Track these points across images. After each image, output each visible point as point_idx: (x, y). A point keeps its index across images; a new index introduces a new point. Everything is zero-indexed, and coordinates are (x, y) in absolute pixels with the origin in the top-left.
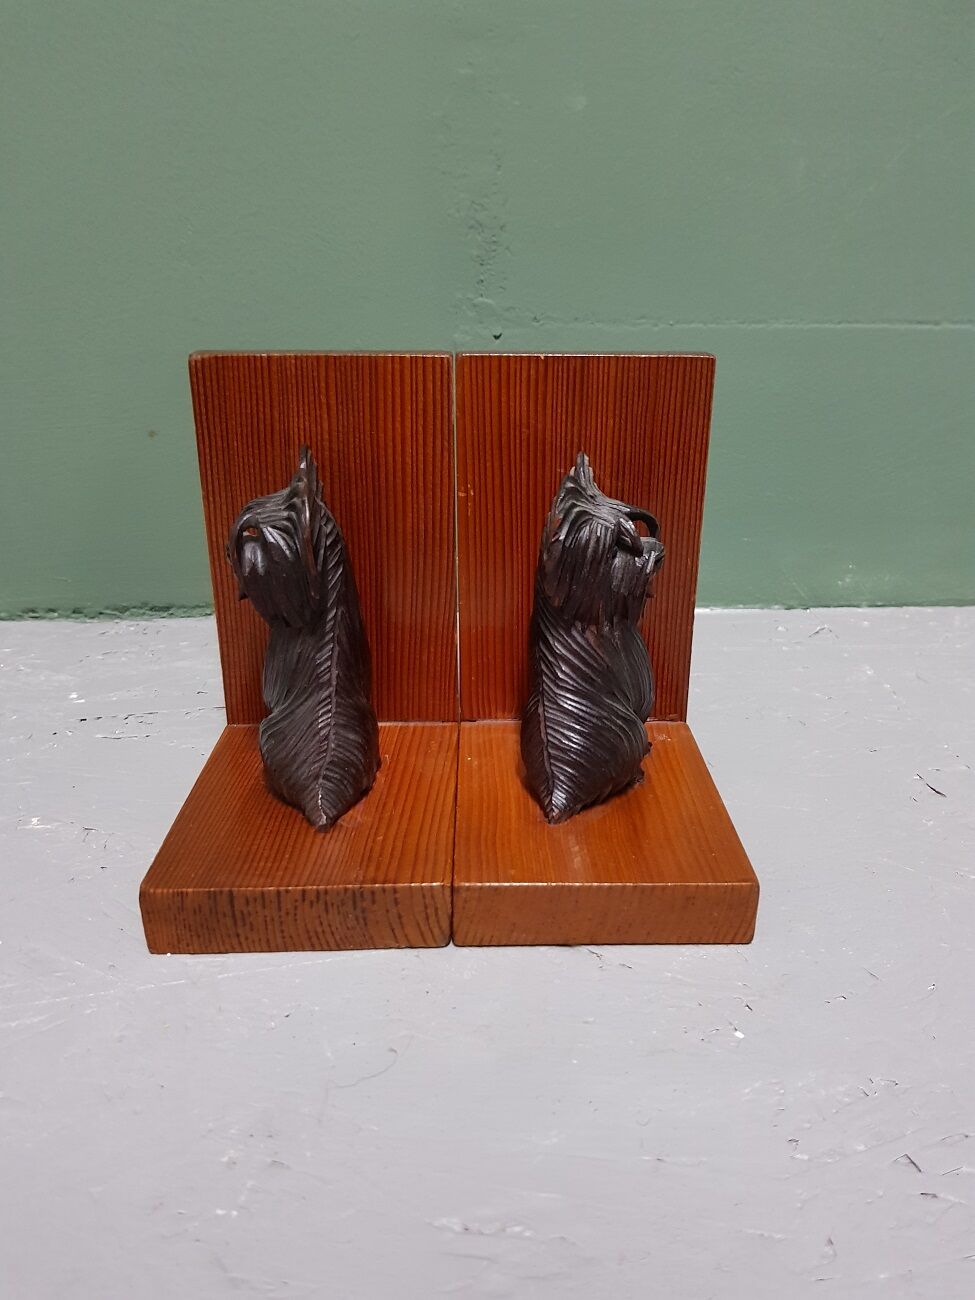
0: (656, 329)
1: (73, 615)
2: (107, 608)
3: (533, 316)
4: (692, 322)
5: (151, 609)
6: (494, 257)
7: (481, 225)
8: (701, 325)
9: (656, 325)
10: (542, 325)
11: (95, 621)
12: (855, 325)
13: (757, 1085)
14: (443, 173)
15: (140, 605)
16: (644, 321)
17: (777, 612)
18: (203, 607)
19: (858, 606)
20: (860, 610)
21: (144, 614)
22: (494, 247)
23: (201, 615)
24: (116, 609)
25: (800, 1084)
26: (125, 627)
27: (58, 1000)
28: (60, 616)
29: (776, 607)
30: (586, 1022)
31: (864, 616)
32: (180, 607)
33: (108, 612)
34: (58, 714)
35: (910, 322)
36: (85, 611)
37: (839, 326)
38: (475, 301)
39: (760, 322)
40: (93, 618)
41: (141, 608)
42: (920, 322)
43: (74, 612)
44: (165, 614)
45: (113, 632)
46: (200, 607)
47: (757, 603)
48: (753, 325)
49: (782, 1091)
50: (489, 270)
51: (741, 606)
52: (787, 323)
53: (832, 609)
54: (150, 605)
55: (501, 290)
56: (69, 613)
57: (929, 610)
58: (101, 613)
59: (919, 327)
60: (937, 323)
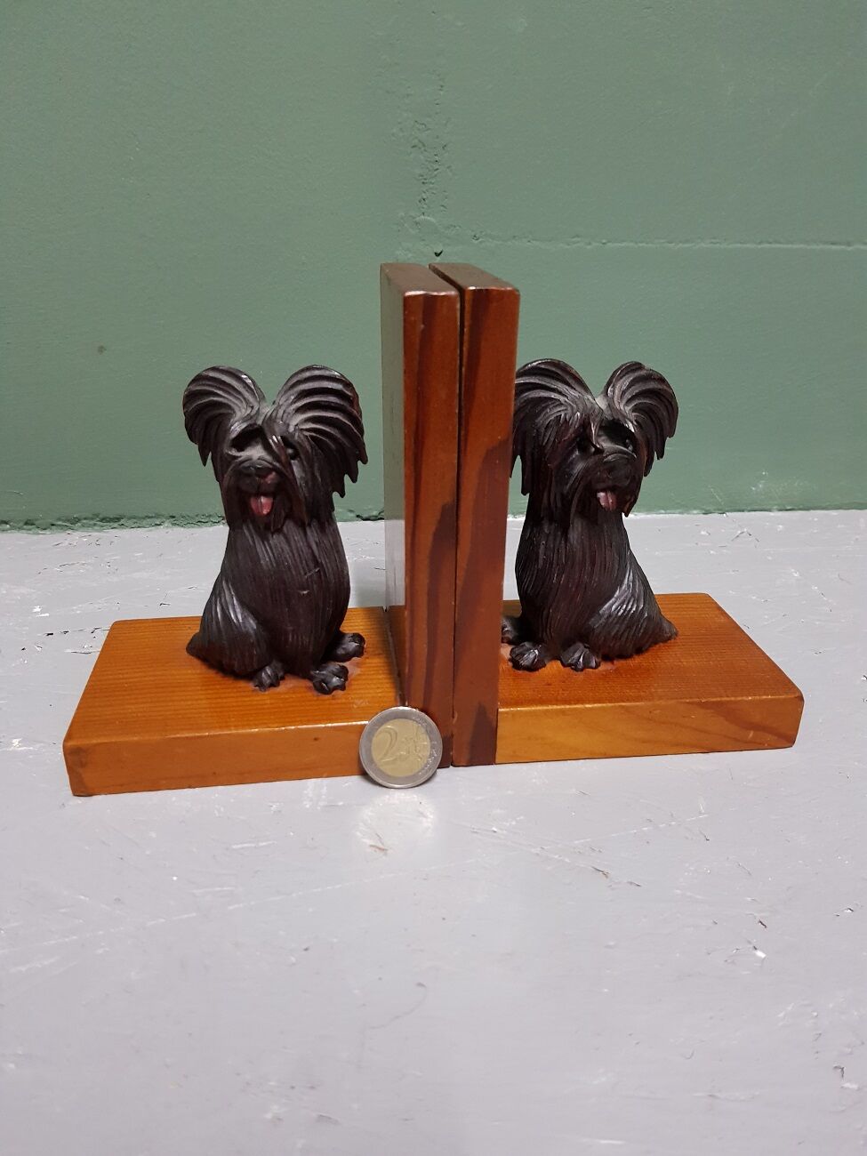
0: (589, 247)
1: (25, 527)
2: (59, 519)
3: (473, 234)
4: (624, 241)
5: (102, 520)
6: (436, 176)
7: (424, 145)
8: (632, 244)
9: (590, 244)
10: (481, 242)
11: (48, 532)
12: (773, 246)
13: (789, 1008)
14: (388, 92)
15: (91, 516)
16: (579, 239)
17: (696, 517)
18: (152, 517)
19: (770, 510)
20: (772, 514)
21: (95, 525)
22: (436, 166)
23: (151, 525)
24: (68, 521)
25: (831, 1005)
26: (77, 537)
27: (67, 940)
28: (13, 528)
29: (695, 512)
30: (608, 947)
31: (776, 520)
32: (130, 518)
33: (60, 523)
34: (25, 628)
35: (826, 243)
36: (37, 523)
37: (759, 247)
38: (418, 219)
39: (687, 241)
40: (45, 529)
41: (92, 519)
42: (833, 244)
43: (26, 524)
44: (116, 525)
45: (67, 543)
46: (149, 517)
47: (678, 508)
48: (681, 245)
49: (815, 1014)
50: (431, 188)
51: (663, 511)
52: (712, 243)
53: (746, 514)
54: (101, 516)
55: (442, 208)
56: (21, 524)
57: (834, 513)
58: (53, 525)
59: (834, 247)
60: (849, 244)
